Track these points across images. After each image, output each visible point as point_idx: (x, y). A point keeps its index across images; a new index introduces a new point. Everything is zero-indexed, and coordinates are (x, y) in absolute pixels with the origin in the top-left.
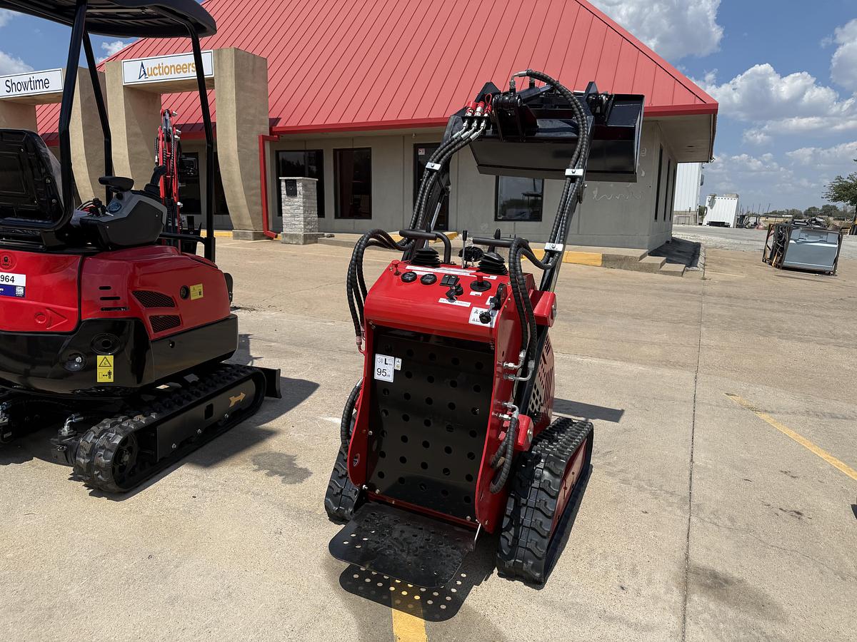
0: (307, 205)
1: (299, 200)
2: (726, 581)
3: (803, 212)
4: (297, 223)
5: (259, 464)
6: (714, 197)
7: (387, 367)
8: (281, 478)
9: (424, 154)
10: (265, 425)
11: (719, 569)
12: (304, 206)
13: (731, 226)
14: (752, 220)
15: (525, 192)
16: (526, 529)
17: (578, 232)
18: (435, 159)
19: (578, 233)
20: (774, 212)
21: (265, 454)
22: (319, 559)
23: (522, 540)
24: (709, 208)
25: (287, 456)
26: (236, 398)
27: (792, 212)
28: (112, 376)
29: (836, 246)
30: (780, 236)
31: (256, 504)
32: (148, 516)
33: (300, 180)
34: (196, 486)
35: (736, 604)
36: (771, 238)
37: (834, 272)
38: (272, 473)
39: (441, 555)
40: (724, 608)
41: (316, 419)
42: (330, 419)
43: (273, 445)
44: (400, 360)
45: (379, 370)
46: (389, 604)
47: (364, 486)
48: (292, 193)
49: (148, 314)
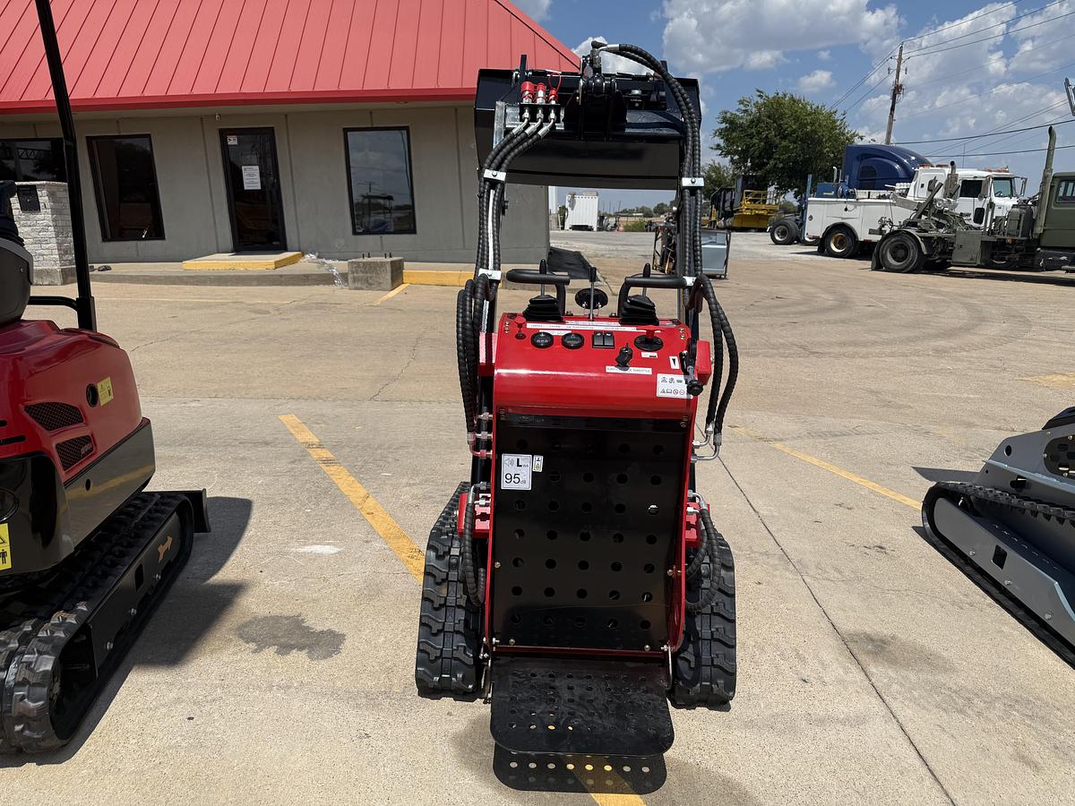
0: (60, 223)
1: (45, 217)
2: (883, 642)
3: (652, 209)
4: (45, 252)
5: (254, 640)
6: (573, 197)
7: (520, 471)
8: (304, 654)
9: (236, 143)
10: (215, 577)
11: (868, 630)
12: (55, 226)
13: (595, 229)
14: (612, 221)
15: (364, 194)
16: (706, 642)
17: (464, 246)
18: (493, 165)
19: (464, 248)
20: (625, 211)
21: (250, 622)
22: (448, 756)
23: (705, 657)
24: (569, 209)
25: (287, 618)
26: (164, 546)
27: (642, 210)
28: (8, 558)
29: (726, 247)
30: (670, 240)
31: (297, 703)
32: (133, 771)
33: (44, 185)
34: (178, 700)
35: (907, 665)
36: (659, 241)
37: (725, 276)
38: (284, 649)
39: (640, 706)
40: (904, 673)
41: (287, 553)
42: (307, 549)
43: (250, 605)
44: (541, 458)
45: (509, 477)
46: (580, 788)
47: (494, 640)
48: (31, 206)
49: (53, 441)
